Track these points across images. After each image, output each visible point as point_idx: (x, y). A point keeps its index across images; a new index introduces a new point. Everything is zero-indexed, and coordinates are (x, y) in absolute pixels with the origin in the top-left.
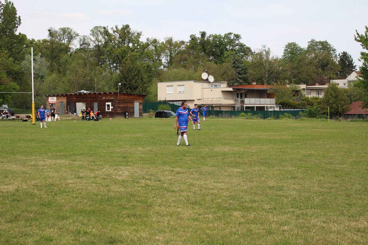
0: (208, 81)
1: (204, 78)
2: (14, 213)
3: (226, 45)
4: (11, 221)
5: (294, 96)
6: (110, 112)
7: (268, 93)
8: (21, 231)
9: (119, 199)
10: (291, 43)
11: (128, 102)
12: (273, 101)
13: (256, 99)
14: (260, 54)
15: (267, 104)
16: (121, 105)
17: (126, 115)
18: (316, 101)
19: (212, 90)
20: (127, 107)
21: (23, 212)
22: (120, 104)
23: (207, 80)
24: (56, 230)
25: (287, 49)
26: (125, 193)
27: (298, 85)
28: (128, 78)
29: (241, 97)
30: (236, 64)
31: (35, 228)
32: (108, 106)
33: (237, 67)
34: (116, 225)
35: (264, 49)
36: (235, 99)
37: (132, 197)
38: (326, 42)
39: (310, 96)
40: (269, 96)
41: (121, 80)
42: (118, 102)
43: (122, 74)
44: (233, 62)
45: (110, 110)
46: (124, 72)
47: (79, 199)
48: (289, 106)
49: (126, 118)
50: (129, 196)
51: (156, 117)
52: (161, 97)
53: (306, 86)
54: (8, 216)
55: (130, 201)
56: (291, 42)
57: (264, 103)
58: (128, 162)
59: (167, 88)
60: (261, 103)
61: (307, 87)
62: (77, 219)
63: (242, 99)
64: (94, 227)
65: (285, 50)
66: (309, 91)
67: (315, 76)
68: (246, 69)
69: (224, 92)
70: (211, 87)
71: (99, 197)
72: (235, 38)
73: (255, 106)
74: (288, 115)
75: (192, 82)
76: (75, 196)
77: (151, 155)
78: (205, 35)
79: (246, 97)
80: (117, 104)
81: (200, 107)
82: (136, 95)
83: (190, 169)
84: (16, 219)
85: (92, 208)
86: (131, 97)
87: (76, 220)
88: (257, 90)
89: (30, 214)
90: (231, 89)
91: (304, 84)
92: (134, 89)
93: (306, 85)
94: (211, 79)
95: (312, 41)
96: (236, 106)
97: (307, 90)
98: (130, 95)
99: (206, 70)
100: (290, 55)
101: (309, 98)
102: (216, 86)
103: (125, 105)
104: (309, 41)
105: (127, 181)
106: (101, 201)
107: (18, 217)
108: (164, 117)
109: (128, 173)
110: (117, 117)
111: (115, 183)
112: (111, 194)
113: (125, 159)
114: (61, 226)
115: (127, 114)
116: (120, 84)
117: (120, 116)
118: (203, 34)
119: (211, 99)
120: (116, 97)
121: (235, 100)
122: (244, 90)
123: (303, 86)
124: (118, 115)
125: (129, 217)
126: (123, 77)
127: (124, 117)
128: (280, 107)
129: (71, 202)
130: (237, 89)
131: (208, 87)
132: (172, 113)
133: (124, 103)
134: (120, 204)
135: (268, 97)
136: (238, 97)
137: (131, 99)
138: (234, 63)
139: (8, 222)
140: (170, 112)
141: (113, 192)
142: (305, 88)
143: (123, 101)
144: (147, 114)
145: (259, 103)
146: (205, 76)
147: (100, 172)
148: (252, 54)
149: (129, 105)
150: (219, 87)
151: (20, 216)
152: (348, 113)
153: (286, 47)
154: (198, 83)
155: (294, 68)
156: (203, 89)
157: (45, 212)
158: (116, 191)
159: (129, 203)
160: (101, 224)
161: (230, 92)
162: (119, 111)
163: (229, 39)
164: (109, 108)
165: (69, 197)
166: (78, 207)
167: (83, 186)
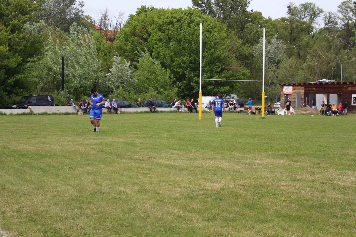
2: (213, 212)
4: (209, 220)
8: (217, 230)
9: (332, 206)
21: (223, 211)
24: (252, 233)
26: (341, 201)
31: (231, 228)
34: (319, 234)
37: (349, 205)
47: (287, 203)
50: (344, 204)
54: (206, 215)
55: (343, 210)
62: (278, 223)
64: (294, 234)
71: (310, 203)
76: (283, 199)
84: (214, 218)
85: (298, 213)
87: (277, 225)
89: (230, 215)
105: (349, 188)
106: (311, 207)
107: (217, 217)
111: (334, 189)
112: (326, 200)
114: (258, 229)
125: (337, 226)
129: (277, 205)
134: (332, 213)
139: (205, 220)
141: (328, 198)
151: (218, 216)
157: (245, 214)
158: (332, 198)
159: (342, 212)
160: (303, 231)
165: (276, 200)
166: (283, 212)
167: (295, 189)
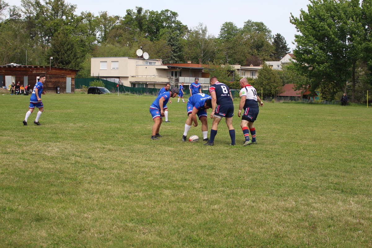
1: (139, 55)
3: (163, 22)
5: (229, 76)
7: (203, 72)
9: (48, 176)
10: (229, 23)
11: (60, 77)
13: (191, 78)
14: (197, 33)
16: (53, 80)
17: (57, 90)
18: (250, 81)
19: (146, 68)
20: (59, 82)
22: (51, 78)
23: (142, 57)
25: (224, 28)
26: (53, 170)
27: (232, 65)
28: (60, 52)
29: (176, 75)
30: (172, 42)
33: (173, 45)
34: (44, 203)
35: (200, 27)
37: (61, 173)
38: (262, 24)
40: (204, 75)
41: (52, 54)
42: (50, 77)
43: (54, 47)
44: (168, 39)
46: (56, 46)
47: (5, 175)
49: (57, 93)
50: (57, 172)
51: (88, 94)
52: (94, 73)
53: (241, 66)
55: (58, 178)
58: (57, 138)
59: (101, 64)
61: (241, 67)
62: (3, 196)
63: (177, 77)
64: (20, 204)
65: (222, 29)
66: (243, 72)
67: (249, 56)
68: (182, 47)
69: (158, 70)
70: (146, 65)
71: (27, 173)
72: (172, 15)
75: (126, 59)
77: (81, 132)
78: (141, 10)
79: (180, 76)
80: (48, 79)
81: (133, 84)
82: (68, 70)
83: (122, 146)
85: (19, 184)
86: (63, 72)
88: (192, 69)
90: (165, 67)
91: (240, 64)
92: (67, 64)
94: (146, 56)
95: (249, 22)
97: (241, 71)
98: (62, 69)
99: (141, 47)
100: (226, 34)
102: (150, 63)
103: (56, 80)
104: (246, 22)
105: (56, 158)
106: (29, 177)
108: (97, 93)
109: (57, 149)
110: (48, 92)
111: (44, 159)
112: (39, 170)
113: (55, 135)
115: (58, 89)
116: (52, 57)
117: (51, 91)
118: (140, 10)
119: (146, 77)
120: (48, 71)
121: (170, 78)
122: (179, 68)
123: (238, 67)
124: (49, 90)
125: (57, 194)
126: (55, 50)
127: (56, 92)
130: (172, 67)
131: (142, 64)
132: (105, 90)
133: (56, 77)
134: (48, 181)
135: (203, 77)
136: (172, 75)
138: (170, 41)
140: (103, 89)
141: (42, 168)
142: (240, 68)
143: (55, 76)
144: (79, 90)
146: (139, 53)
147: (28, 148)
148: (188, 31)
149: (61, 80)
150: (154, 64)
152: (281, 95)
153: (222, 26)
154: (132, 59)
155: (229, 48)
156: (137, 66)
158: (45, 168)
159: (58, 180)
160: (28, 201)
161: (164, 70)
162: (50, 85)
163: (166, 16)
166: (4, 184)
167: (10, 161)
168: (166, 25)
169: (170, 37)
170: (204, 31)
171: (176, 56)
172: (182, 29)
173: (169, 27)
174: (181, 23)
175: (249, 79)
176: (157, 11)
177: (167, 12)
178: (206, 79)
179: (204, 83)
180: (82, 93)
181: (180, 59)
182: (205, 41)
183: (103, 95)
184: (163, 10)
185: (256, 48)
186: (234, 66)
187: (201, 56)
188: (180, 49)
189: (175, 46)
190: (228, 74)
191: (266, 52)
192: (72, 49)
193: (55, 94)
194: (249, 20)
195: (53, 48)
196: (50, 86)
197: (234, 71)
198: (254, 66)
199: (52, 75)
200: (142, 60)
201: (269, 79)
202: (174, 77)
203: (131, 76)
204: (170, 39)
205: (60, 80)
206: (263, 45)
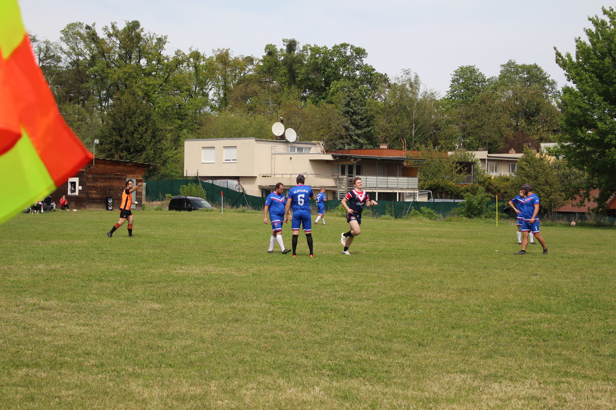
0: (284, 139)
1: (277, 134)
3: (337, 68)
5: (460, 172)
6: (76, 197)
7: (405, 165)
10: (466, 68)
11: (114, 179)
12: (413, 182)
13: (379, 178)
14: (403, 89)
15: (402, 189)
16: (100, 184)
17: (108, 203)
18: (506, 184)
19: (291, 158)
20: (111, 188)
22: (96, 181)
23: (283, 137)
25: (457, 79)
27: (471, 152)
28: (125, 130)
29: (351, 172)
30: (352, 108)
32: (73, 184)
33: (355, 113)
35: (405, 77)
36: (336, 178)
38: (536, 67)
39: (493, 175)
40: (407, 172)
41: (110, 134)
42: (94, 178)
43: (114, 121)
44: (344, 102)
45: (77, 193)
46: (117, 117)
48: (447, 193)
49: (107, 209)
51: (171, 208)
52: (190, 170)
53: (489, 153)
56: (465, 65)
57: (396, 186)
59: (203, 151)
60: (389, 186)
61: (489, 155)
63: (352, 176)
65: (453, 81)
66: (494, 164)
67: (509, 133)
68: (372, 117)
69: (315, 162)
70: (291, 152)
72: (354, 54)
73: (377, 191)
74: (428, 211)
75: (252, 141)
78: (295, 45)
80: (90, 182)
81: (266, 191)
82: (130, 164)
86: (120, 168)
88: (381, 159)
90: (329, 157)
91: (485, 150)
92: (138, 152)
93: (487, 152)
94: (291, 135)
95: (510, 64)
96: (339, 191)
97: (489, 162)
98: (118, 163)
99: (281, 118)
100: (463, 91)
101: (493, 178)
102: (300, 149)
103: (106, 184)
104: (504, 64)
108: (184, 209)
110: (90, 207)
115: (110, 201)
117: (96, 205)
118: (291, 45)
119: (289, 176)
120: (89, 167)
121: (337, 180)
122: (355, 159)
123: (482, 154)
124: (91, 203)
126: (115, 126)
127: (105, 207)
128: (429, 194)
130: (341, 157)
131: (284, 151)
132: (202, 202)
133: (106, 179)
135: (404, 175)
136: (343, 173)
137: (119, 171)
138: (348, 105)
140: (198, 200)
142: (486, 158)
143: (104, 176)
145: (386, 186)
146: (278, 129)
148: (389, 86)
149: (116, 184)
150: (307, 151)
152: (562, 209)
153: (454, 75)
154: (263, 142)
155: (468, 118)
156: (273, 156)
161: (327, 162)
162: (94, 194)
163: (343, 56)
164: (75, 188)
168: (344, 75)
169: (349, 96)
170: (415, 84)
171: (360, 134)
172: (373, 79)
173: (348, 78)
174: (374, 70)
175: (504, 179)
176: (325, 47)
177: (345, 48)
178: (410, 179)
179: (406, 187)
180: (156, 209)
181: (368, 140)
182: (418, 104)
183: (196, 211)
184: (337, 45)
185: (525, 116)
186: (474, 153)
187: (411, 135)
188: (368, 121)
189: (359, 114)
190: (458, 168)
191: (545, 125)
192: (147, 123)
193: (103, 211)
194: (510, 60)
195: (111, 122)
196: (94, 196)
197: (473, 163)
198: (516, 152)
199: (97, 174)
200: (284, 144)
201: (536, 178)
202: (345, 177)
203: (261, 176)
204: (349, 102)
205: (114, 184)
206: (538, 111)
